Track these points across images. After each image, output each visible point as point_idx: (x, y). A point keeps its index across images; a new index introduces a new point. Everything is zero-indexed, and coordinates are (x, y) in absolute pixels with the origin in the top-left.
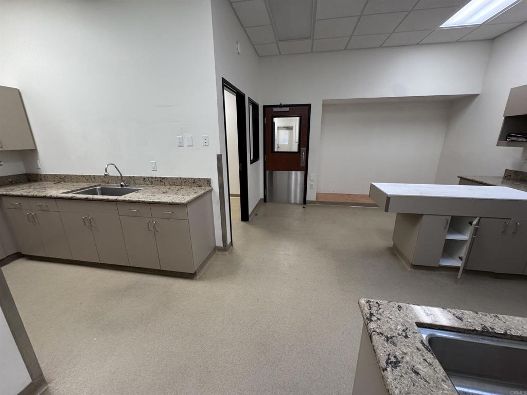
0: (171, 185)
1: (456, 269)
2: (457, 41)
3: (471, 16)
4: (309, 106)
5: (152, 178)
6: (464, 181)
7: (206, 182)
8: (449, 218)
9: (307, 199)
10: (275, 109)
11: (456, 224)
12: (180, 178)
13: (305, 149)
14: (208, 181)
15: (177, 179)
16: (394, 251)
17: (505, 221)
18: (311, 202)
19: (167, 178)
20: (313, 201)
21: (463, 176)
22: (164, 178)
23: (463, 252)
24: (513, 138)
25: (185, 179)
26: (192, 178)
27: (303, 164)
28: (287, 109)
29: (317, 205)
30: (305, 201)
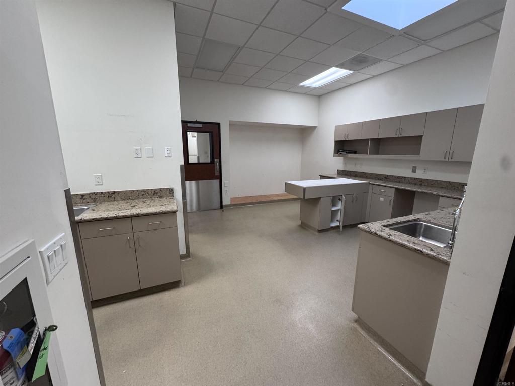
0: (124, 199)
1: (338, 227)
2: (304, 94)
3: (314, 83)
4: (219, 124)
5: (96, 194)
6: (323, 177)
7: (168, 192)
8: (332, 197)
9: (224, 204)
10: (189, 125)
11: (335, 200)
12: (137, 191)
13: (218, 160)
14: (171, 191)
15: (133, 191)
16: (304, 226)
17: (351, 195)
18: (227, 206)
19: (118, 193)
20: (229, 205)
21: (321, 174)
22: (114, 192)
23: (339, 216)
24: (341, 153)
25: (143, 191)
26: (152, 190)
27: (217, 174)
28: (200, 125)
29: (232, 207)
30: (222, 206)
